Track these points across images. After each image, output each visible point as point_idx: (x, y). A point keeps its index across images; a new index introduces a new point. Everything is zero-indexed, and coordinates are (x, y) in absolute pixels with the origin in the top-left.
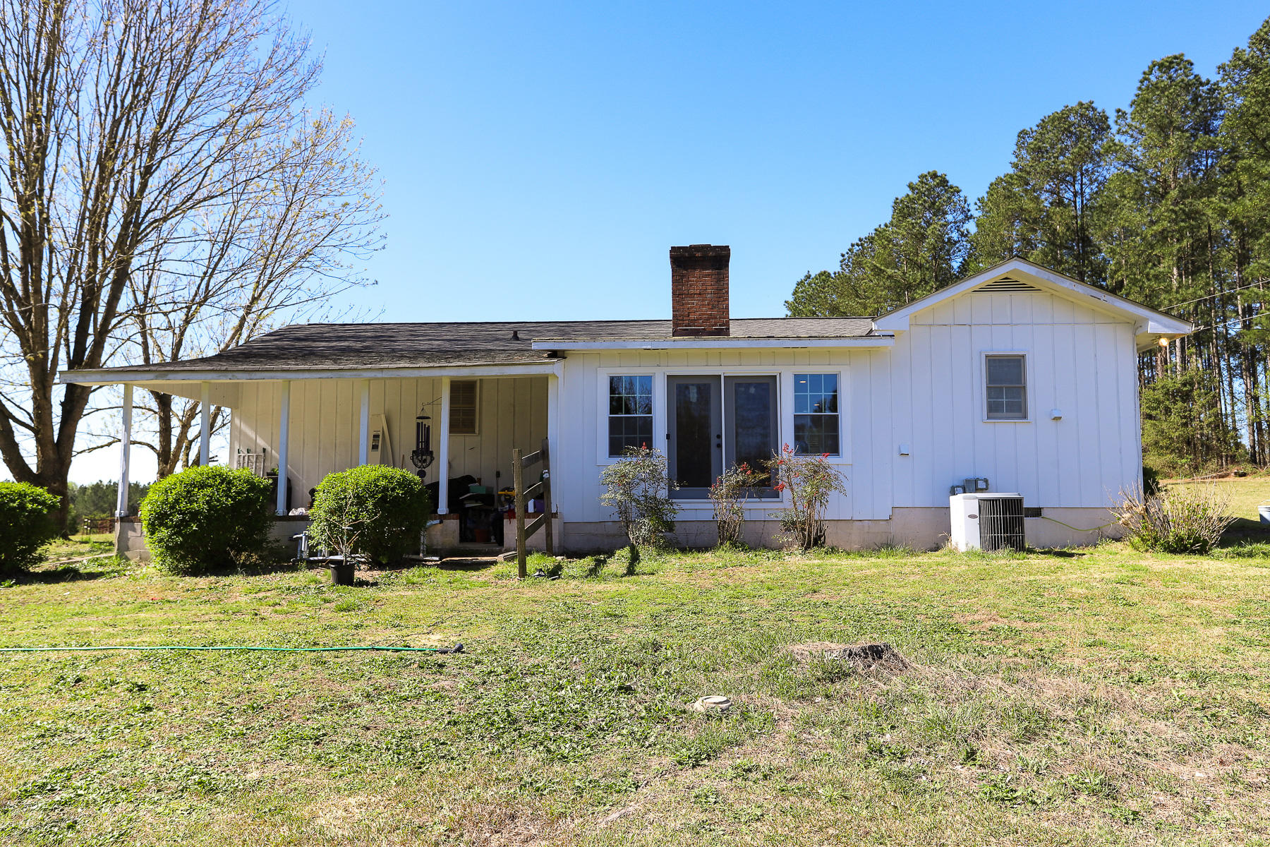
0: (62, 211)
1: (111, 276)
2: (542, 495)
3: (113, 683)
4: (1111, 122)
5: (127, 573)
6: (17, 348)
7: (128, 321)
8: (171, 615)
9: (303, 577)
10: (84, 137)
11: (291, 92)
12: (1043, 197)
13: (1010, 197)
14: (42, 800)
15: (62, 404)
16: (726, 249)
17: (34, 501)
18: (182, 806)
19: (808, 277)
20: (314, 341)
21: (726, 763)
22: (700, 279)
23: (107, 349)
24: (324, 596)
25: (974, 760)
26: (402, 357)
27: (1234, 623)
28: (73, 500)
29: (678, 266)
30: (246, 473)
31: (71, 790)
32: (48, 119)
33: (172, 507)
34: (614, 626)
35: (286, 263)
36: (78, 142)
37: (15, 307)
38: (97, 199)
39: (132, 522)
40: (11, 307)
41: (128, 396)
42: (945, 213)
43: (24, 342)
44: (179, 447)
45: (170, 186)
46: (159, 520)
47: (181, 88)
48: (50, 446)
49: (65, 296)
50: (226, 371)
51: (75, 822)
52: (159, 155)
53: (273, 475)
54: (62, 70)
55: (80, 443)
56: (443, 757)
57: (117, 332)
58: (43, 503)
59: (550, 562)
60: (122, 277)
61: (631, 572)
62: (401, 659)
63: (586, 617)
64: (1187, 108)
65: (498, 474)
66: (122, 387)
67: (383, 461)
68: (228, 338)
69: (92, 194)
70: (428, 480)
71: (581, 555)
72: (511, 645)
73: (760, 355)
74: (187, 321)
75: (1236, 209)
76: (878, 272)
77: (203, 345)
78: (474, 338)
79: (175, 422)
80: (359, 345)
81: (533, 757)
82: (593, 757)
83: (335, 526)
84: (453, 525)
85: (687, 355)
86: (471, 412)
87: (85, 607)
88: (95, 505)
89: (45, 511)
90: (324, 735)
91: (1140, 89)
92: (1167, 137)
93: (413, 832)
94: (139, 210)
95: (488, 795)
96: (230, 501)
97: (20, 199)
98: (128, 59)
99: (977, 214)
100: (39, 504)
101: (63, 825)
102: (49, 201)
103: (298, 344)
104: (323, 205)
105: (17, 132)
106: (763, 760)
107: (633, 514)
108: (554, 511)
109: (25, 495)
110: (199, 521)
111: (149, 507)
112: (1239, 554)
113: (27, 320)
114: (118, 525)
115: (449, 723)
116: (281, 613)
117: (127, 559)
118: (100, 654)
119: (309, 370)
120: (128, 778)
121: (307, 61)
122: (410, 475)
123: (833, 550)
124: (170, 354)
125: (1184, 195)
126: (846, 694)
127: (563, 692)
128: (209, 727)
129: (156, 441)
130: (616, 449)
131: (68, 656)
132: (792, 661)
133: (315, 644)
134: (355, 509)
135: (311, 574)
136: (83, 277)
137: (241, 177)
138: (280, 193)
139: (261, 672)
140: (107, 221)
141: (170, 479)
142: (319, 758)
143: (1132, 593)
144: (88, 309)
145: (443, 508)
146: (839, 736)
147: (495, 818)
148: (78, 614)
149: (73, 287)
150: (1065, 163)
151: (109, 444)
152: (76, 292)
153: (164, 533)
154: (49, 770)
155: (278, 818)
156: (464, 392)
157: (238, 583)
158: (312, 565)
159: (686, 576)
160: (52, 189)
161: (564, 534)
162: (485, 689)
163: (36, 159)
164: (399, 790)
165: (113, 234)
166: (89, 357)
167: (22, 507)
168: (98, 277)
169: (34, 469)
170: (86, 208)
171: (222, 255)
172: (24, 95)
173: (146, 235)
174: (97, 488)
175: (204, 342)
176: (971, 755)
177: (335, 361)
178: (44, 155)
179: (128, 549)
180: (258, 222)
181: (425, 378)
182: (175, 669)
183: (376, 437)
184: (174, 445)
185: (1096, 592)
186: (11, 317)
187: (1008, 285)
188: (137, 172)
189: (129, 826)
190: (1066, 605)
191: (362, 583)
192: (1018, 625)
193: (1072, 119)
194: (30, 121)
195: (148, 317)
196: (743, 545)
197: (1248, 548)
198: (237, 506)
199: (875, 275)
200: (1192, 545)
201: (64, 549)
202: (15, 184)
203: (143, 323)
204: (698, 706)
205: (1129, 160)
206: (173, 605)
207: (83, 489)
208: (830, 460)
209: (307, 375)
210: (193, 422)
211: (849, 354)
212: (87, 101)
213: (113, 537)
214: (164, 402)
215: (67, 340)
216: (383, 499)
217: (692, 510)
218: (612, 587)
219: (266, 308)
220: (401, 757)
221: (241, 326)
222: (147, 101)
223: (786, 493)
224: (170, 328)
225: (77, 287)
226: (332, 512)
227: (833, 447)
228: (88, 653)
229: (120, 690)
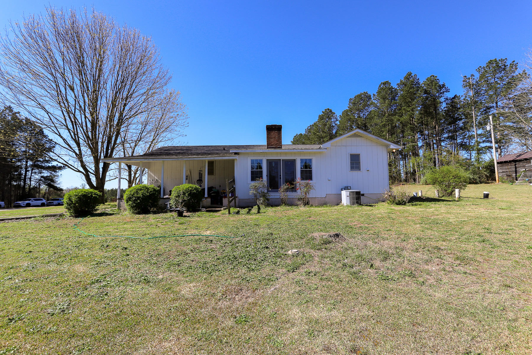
0: (102, 116)
1: (115, 134)
2: (233, 192)
3: (117, 247)
4: (372, 97)
5: (121, 214)
6: (90, 153)
7: (120, 146)
8: (133, 226)
9: (169, 214)
10: (108, 96)
11: (164, 84)
12: (355, 115)
13: (348, 115)
14: (97, 285)
15: (102, 168)
16: (281, 126)
17: (95, 194)
18: (139, 287)
19: (297, 135)
20: (170, 150)
21: (302, 270)
22: (274, 134)
23: (114, 153)
24: (175, 220)
25: (373, 267)
26: (194, 155)
27: (421, 223)
28: (106, 193)
29: (268, 130)
30: (152, 186)
31: (106, 282)
32: (98, 91)
33: (133, 196)
34: (257, 228)
35: (162, 130)
36: (106, 97)
37: (90, 142)
38: (111, 113)
39: (122, 200)
40: (88, 142)
41: (120, 166)
42: (331, 119)
43: (92, 151)
44: (134, 179)
45: (131, 109)
46: (129, 199)
47: (134, 83)
48: (99, 179)
49: (103, 139)
50: (147, 158)
51: (107, 293)
52: (128, 100)
53: (159, 186)
54: (102, 78)
55: (107, 178)
56: (217, 270)
57: (117, 149)
58: (97, 195)
59: (236, 210)
60: (118, 133)
61: (259, 212)
62: (200, 239)
63: (249, 225)
64: (390, 94)
65: (220, 186)
66: (118, 163)
67: (189, 183)
68: (146, 150)
69: (110, 112)
70: (202, 187)
71: (244, 208)
72: (230, 234)
73: (291, 154)
74: (135, 146)
75: (402, 119)
76: (315, 134)
77: (140, 152)
78: (213, 150)
79: (132, 173)
80: (182, 152)
81: (244, 270)
82: (261, 269)
83: (177, 200)
84: (209, 200)
85: (272, 154)
86: (213, 169)
87: (109, 223)
88: (112, 194)
89: (98, 197)
90: (180, 263)
91: (378, 89)
92: (385, 101)
93: (212, 296)
94: (123, 115)
95: (233, 282)
96: (148, 194)
97: (91, 112)
98: (120, 76)
99: (339, 119)
100: (96, 195)
101: (104, 294)
102: (98, 113)
103: (166, 151)
104: (172, 115)
105: (90, 95)
106: (312, 269)
107: (258, 196)
108: (236, 196)
109: (92, 193)
110: (140, 199)
111: (126, 196)
112: (413, 205)
113: (93, 146)
114: (118, 200)
115: (217, 259)
116: (163, 225)
117: (120, 210)
118: (114, 238)
119: (169, 158)
120: (123, 278)
121: (168, 76)
122: (197, 187)
123: (312, 206)
124: (131, 155)
125: (389, 115)
126: (331, 248)
127: (248, 248)
128: (146, 261)
129: (127, 178)
130: (253, 179)
131: (104, 238)
132: (314, 239)
133: (175, 234)
134: (183, 196)
135: (171, 214)
136: (108, 134)
137: (150, 107)
138: (160, 111)
139: (160, 243)
140: (114, 119)
141: (132, 188)
142: (180, 271)
143: (393, 216)
144: (109, 142)
145: (206, 195)
146: (332, 261)
147: (236, 290)
148: (107, 225)
149: (105, 136)
150: (361, 107)
151: (115, 179)
152: (106, 137)
153: (130, 203)
154: (99, 275)
155: (170, 291)
156: (211, 164)
157: (151, 216)
158: (171, 211)
159: (274, 214)
160: (99, 110)
161: (239, 202)
162: (225, 248)
163: (95, 102)
164: (205, 281)
165: (115, 123)
166: (109, 155)
167: (92, 196)
168: (112, 134)
169: (95, 185)
170: (108, 115)
171: (145, 128)
172: (92, 85)
173: (125, 123)
174: (112, 190)
175: (140, 151)
176: (372, 265)
177: (176, 156)
178: (97, 101)
179: (120, 207)
180: (154, 119)
181: (201, 160)
182: (135, 243)
183: (187, 176)
184: (132, 179)
185: (384, 216)
186: (88, 144)
187: (355, 135)
188: (122, 105)
189: (124, 294)
190: (377, 220)
191: (185, 216)
192: (367, 225)
193: (362, 96)
194: (94, 92)
195: (125, 144)
196: (288, 205)
197: (414, 203)
198: (150, 195)
199: (314, 134)
200: (402, 203)
201: (103, 207)
202: (89, 108)
203: (124, 146)
204: (290, 252)
205: (376, 106)
206: (134, 223)
207: (109, 190)
208: (310, 182)
209: (169, 159)
210: (137, 173)
211: (315, 153)
212: (108, 86)
213: (116, 203)
214: (130, 167)
215: (103, 151)
216: (190, 193)
217: (273, 195)
218: (254, 217)
219: (157, 142)
220: (204, 270)
221: (150, 147)
222: (125, 86)
223: (299, 191)
224: (131, 147)
225: (106, 136)
226: (177, 197)
227: (310, 178)
228: (110, 238)
229: (119, 249)
